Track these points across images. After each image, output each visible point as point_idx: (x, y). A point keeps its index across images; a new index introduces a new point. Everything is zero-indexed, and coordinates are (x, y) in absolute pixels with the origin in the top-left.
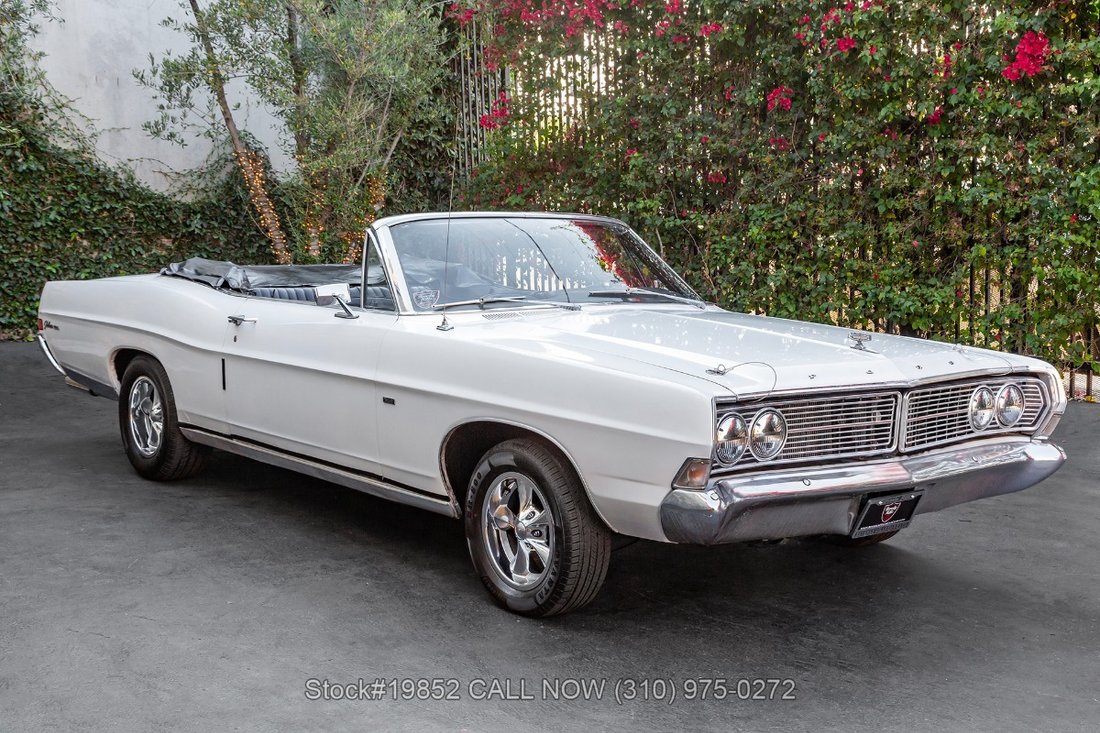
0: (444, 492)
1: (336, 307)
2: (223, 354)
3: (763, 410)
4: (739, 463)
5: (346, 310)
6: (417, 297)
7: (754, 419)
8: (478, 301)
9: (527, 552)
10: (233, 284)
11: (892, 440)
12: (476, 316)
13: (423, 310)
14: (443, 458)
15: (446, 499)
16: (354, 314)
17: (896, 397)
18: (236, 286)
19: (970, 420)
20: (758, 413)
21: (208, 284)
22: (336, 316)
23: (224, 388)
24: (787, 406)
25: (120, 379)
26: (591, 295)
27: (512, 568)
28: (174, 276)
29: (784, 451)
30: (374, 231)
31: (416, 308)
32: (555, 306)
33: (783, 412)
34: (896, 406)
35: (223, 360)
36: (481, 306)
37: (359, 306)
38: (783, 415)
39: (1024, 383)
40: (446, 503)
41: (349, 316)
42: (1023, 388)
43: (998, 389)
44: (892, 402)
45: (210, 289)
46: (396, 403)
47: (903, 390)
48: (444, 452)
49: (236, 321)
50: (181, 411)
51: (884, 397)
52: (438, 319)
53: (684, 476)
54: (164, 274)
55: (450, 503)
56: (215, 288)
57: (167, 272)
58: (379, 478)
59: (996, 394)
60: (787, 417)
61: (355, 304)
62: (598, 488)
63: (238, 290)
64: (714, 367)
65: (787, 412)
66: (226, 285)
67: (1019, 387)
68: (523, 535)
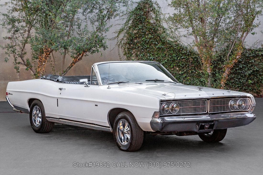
0: (109, 126)
1: (85, 84)
2: (57, 97)
3: (173, 103)
4: (168, 114)
5: (87, 85)
6: (103, 81)
7: (171, 104)
8: (117, 82)
9: (126, 137)
10: (60, 80)
11: (206, 110)
12: (117, 86)
13: (105, 84)
14: (108, 118)
15: (109, 127)
16: (89, 86)
17: (206, 101)
18: (60, 81)
19: (229, 107)
20: (172, 103)
21: (53, 81)
22: (85, 87)
23: (58, 106)
24: (179, 102)
25: (30, 107)
26: (146, 81)
27: (123, 141)
28: (45, 79)
29: (178, 112)
30: (94, 66)
31: (103, 84)
32: (136, 83)
33: (178, 103)
34: (206, 103)
35: (57, 99)
36: (118, 83)
37: (90, 84)
38: (178, 104)
39: (245, 99)
40: (109, 128)
41: (88, 86)
42: (245, 100)
43: (238, 100)
44: (205, 102)
45: (54, 82)
46: (98, 105)
47: (208, 99)
48: (108, 116)
49: (60, 89)
50: (47, 113)
51: (203, 101)
52: (107, 86)
53: (154, 116)
54: (42, 79)
55: (110, 128)
56: (55, 81)
57: (42, 78)
58: (94, 124)
59: (237, 102)
60: (179, 104)
61: (89, 84)
62: (139, 120)
63: (61, 82)
64: (163, 94)
65: (179, 103)
66: (58, 81)
67: (244, 100)
68: (125, 134)
